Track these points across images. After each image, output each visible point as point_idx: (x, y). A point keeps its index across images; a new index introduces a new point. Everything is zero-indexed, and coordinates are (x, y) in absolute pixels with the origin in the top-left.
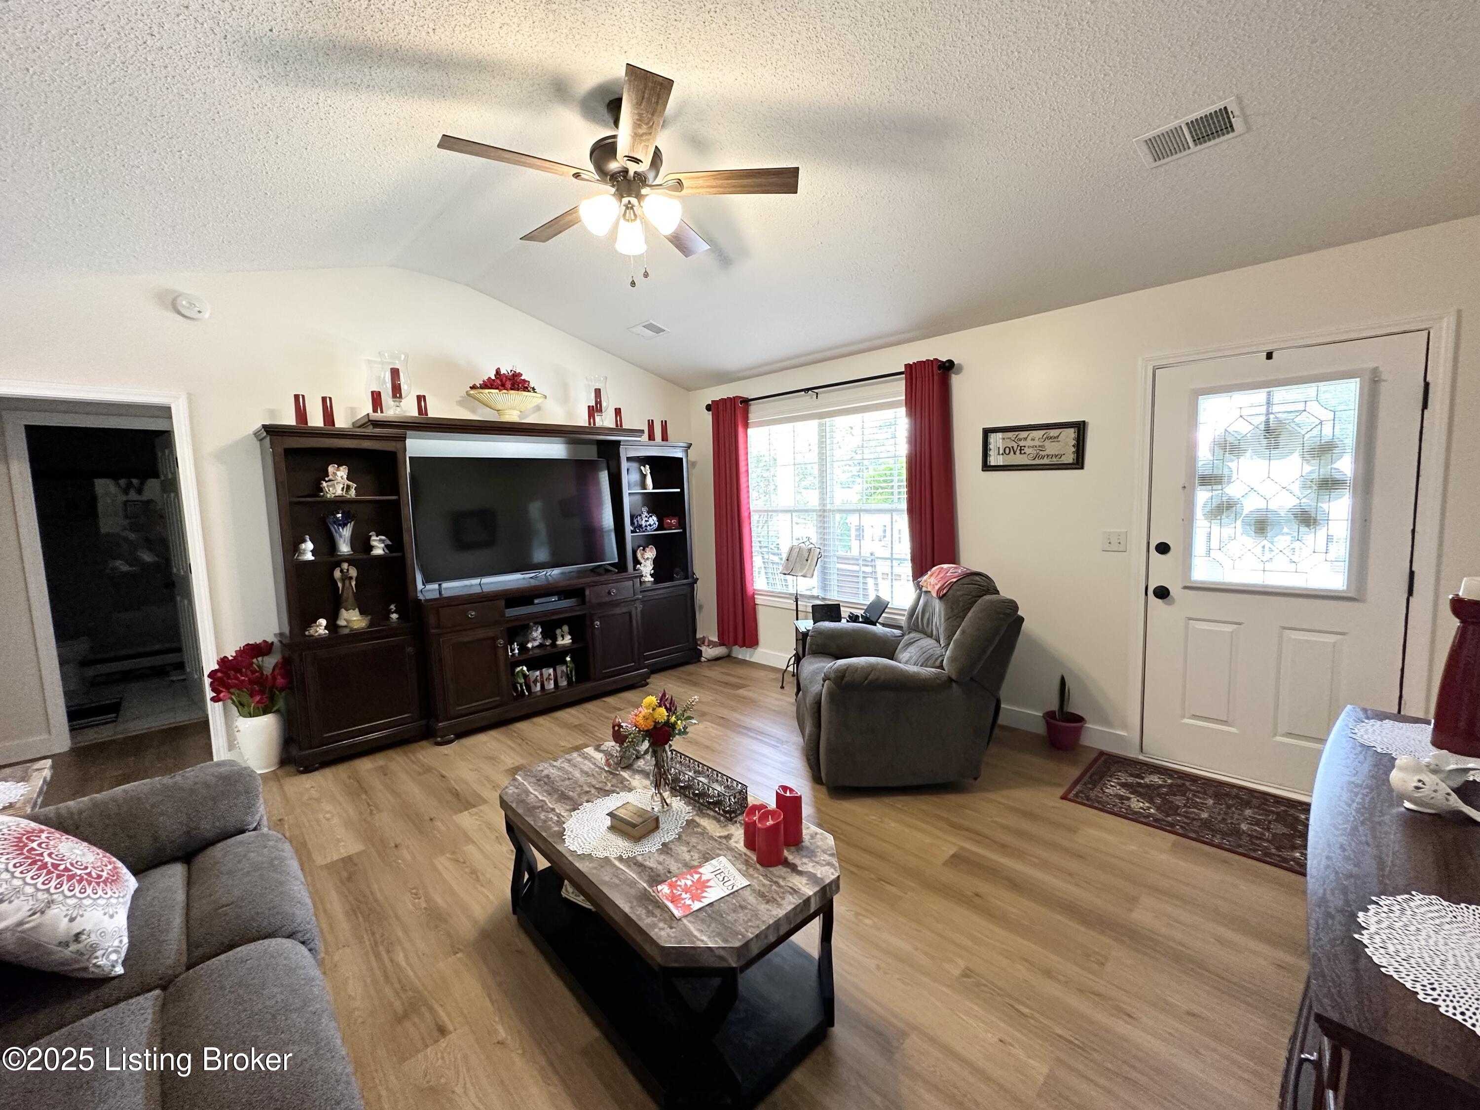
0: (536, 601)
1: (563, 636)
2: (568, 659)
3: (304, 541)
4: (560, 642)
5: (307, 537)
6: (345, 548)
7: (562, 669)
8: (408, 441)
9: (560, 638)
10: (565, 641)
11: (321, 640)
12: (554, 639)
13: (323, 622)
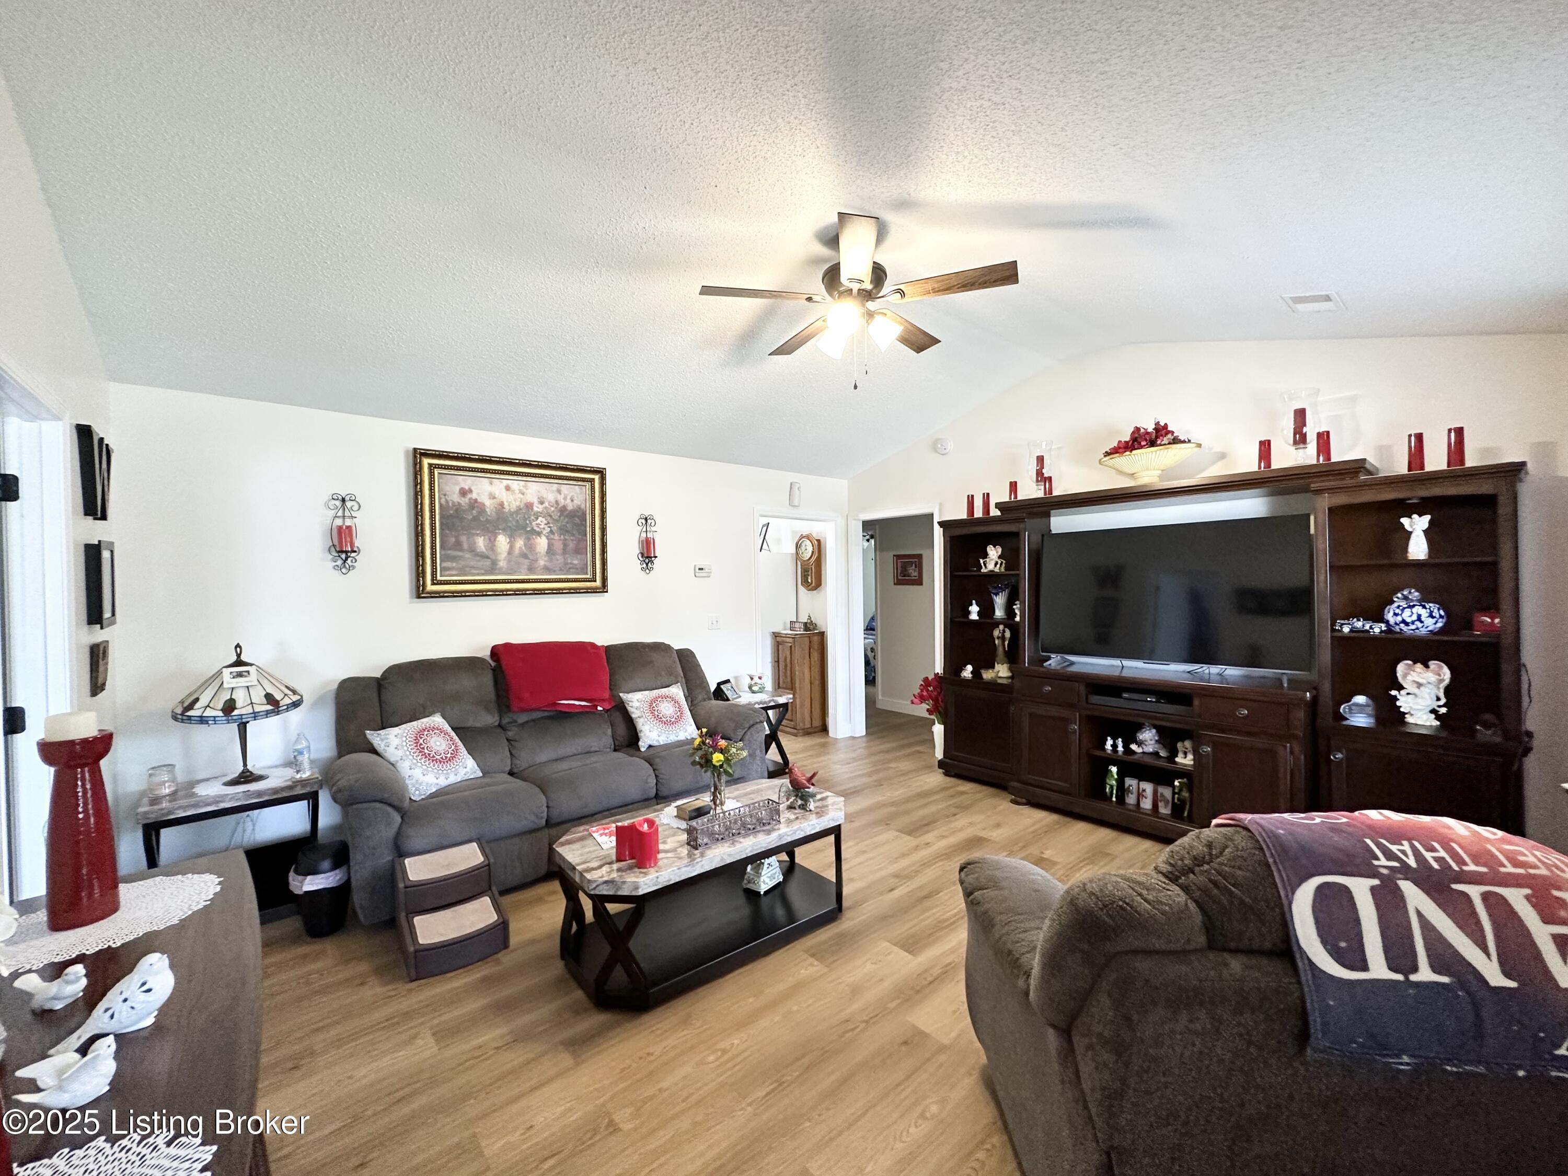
0: (1125, 695)
1: (1185, 754)
2: (1176, 783)
3: (971, 605)
4: (1179, 759)
5: (974, 602)
6: (999, 613)
7: (1166, 792)
8: (1052, 519)
9: (1181, 755)
10: (1185, 760)
11: (966, 681)
12: (1174, 753)
13: (969, 668)
